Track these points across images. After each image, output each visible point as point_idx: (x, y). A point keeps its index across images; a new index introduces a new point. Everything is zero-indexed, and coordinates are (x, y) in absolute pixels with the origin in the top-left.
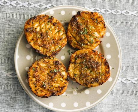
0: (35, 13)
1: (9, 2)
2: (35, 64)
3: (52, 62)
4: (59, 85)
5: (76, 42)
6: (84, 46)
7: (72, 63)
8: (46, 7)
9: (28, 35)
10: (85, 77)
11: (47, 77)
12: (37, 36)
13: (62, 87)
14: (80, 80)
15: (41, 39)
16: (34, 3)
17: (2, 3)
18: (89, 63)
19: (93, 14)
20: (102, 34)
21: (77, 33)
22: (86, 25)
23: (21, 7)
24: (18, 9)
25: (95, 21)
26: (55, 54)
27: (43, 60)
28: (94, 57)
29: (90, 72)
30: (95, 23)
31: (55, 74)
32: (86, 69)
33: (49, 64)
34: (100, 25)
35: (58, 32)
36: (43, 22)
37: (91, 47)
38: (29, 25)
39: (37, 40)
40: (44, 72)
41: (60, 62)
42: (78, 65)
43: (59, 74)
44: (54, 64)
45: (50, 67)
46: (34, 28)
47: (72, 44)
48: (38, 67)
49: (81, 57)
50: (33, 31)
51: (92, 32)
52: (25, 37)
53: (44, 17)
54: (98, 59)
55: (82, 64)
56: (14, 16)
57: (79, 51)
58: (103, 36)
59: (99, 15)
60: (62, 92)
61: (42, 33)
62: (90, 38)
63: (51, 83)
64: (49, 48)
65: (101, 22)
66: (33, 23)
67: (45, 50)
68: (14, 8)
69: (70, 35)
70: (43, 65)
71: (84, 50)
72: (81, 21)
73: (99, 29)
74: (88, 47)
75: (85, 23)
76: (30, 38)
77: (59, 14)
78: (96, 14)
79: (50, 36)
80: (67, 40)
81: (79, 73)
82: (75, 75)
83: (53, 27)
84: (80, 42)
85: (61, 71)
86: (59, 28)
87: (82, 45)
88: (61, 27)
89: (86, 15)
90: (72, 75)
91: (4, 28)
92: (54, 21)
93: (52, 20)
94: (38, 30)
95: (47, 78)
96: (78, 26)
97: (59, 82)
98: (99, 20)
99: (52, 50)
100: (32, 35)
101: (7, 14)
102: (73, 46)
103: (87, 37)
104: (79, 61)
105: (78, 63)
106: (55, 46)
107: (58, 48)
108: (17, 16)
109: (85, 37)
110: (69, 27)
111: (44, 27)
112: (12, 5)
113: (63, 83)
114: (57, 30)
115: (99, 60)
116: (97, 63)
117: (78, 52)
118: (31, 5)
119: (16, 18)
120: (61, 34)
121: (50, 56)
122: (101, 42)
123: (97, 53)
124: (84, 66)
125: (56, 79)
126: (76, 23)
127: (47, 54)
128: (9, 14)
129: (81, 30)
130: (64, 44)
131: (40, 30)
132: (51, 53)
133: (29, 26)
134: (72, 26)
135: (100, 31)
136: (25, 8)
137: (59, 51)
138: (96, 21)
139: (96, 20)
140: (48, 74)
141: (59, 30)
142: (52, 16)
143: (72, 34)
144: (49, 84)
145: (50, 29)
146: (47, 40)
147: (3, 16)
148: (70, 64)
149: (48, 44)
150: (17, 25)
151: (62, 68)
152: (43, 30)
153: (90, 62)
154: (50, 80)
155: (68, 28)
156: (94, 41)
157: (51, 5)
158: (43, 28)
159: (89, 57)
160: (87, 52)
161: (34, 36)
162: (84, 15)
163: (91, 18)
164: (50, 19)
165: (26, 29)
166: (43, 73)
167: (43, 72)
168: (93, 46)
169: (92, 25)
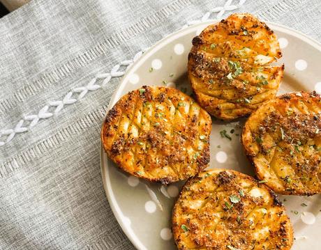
0: (98, 104)
1: (35, 116)
2: (178, 214)
3: (211, 182)
4: (267, 229)
5: (231, 105)
6: (254, 101)
7: (257, 156)
8: (113, 77)
9: (122, 161)
10: (313, 169)
11: (228, 227)
12: (142, 149)
13: (281, 230)
14: (304, 184)
15: (155, 150)
16: (83, 85)
17: (22, 127)
18: (298, 131)
19: (228, 24)
20: (273, 51)
21: (220, 86)
22: (228, 55)
23: (64, 111)
24: (60, 117)
25: (240, 34)
26: (203, 161)
27: (189, 193)
28: (295, 110)
29: (313, 149)
30: (244, 38)
31: (239, 207)
32: (301, 149)
33: (208, 194)
34: (259, 35)
35: (177, 109)
36: (135, 111)
37: (269, 92)
38: (111, 136)
39: (147, 156)
40: (211, 219)
41: (229, 173)
42: (273, 151)
43: (248, 202)
44: (219, 186)
45: (217, 199)
46: (126, 135)
47: (224, 115)
48: (190, 216)
49: (267, 130)
50: (129, 144)
51: (250, 60)
52: (119, 168)
53: (130, 99)
54: (310, 109)
55: (281, 144)
56: (61, 137)
57: (250, 119)
58: (280, 53)
59: (241, 17)
60: (289, 242)
61: (149, 136)
62: (255, 77)
63: (248, 237)
64: (183, 158)
65: (255, 26)
66: (116, 127)
67: (178, 167)
68: (52, 121)
69: (206, 98)
70: (196, 205)
71: (261, 108)
72: (211, 55)
73: (262, 45)
74: (263, 96)
75: (223, 53)
76: (130, 164)
77: (150, 72)
78: (235, 19)
79: (168, 130)
80: (206, 113)
81: (290, 168)
82: (286, 180)
83: (161, 107)
84: (239, 97)
85: (246, 190)
86: (175, 101)
87: (247, 100)
88: (176, 95)
89: (214, 35)
90: (278, 185)
91: (55, 175)
92: (155, 92)
93: (150, 93)
94: (135, 134)
95: (229, 231)
96: (214, 69)
97: (264, 222)
98: (249, 25)
99: (191, 157)
100: (131, 153)
101: (45, 142)
102: (227, 117)
103: (247, 79)
104: (268, 142)
105: (272, 148)
106: (192, 144)
107: (201, 145)
108: (66, 133)
109: (242, 81)
110: (196, 84)
111: (145, 120)
112: (44, 117)
113: (272, 218)
114: (173, 109)
115: (312, 110)
116: (315, 119)
117: (252, 124)
118: (79, 93)
119: (67, 140)
120: (187, 109)
121: (197, 175)
122: (283, 68)
123: (296, 98)
124: (292, 146)
125: (251, 219)
126: (204, 66)
127: (189, 173)
128: (49, 141)
129: (224, 72)
130: (208, 127)
131: (140, 130)
132: (195, 165)
133: (113, 139)
134: (201, 76)
135: (266, 46)
136: (72, 107)
137: (206, 149)
138: (245, 33)
139: (243, 30)
140: (223, 219)
141: (177, 103)
142: (144, 87)
143: (210, 92)
144: (244, 242)
145: (160, 115)
146: (168, 142)
147: (40, 152)
148: (255, 162)
149: (174, 150)
150: (78, 153)
151: (245, 184)
152: (147, 127)
153: (297, 127)
154: (240, 231)
155: (195, 87)
156: (266, 76)
157: (118, 67)
158: (143, 124)
159: (285, 119)
160: (273, 109)
161: (135, 154)
162: (210, 39)
163: (230, 34)
164: (145, 95)
165: (112, 150)
166: (211, 224)
167: (208, 223)
168: (272, 89)
169: (242, 47)
